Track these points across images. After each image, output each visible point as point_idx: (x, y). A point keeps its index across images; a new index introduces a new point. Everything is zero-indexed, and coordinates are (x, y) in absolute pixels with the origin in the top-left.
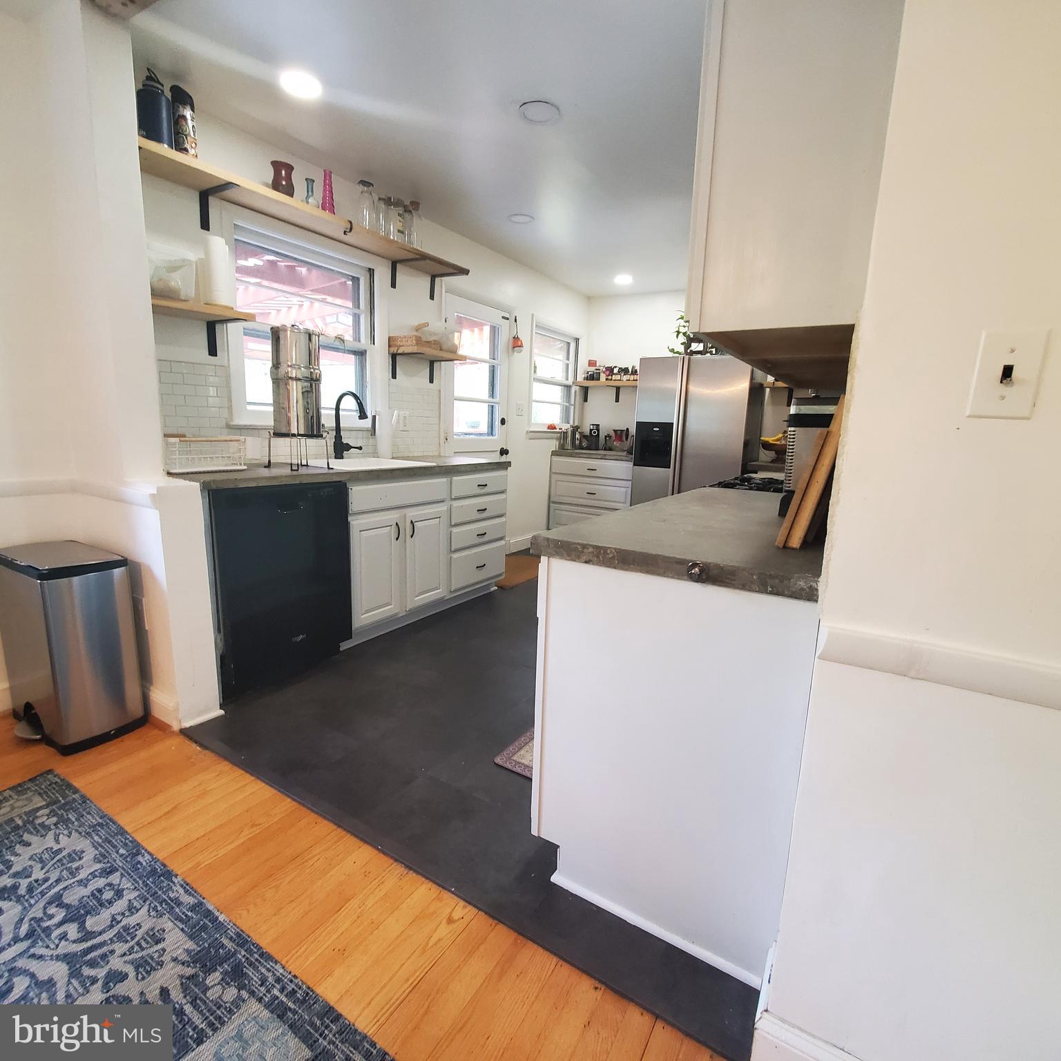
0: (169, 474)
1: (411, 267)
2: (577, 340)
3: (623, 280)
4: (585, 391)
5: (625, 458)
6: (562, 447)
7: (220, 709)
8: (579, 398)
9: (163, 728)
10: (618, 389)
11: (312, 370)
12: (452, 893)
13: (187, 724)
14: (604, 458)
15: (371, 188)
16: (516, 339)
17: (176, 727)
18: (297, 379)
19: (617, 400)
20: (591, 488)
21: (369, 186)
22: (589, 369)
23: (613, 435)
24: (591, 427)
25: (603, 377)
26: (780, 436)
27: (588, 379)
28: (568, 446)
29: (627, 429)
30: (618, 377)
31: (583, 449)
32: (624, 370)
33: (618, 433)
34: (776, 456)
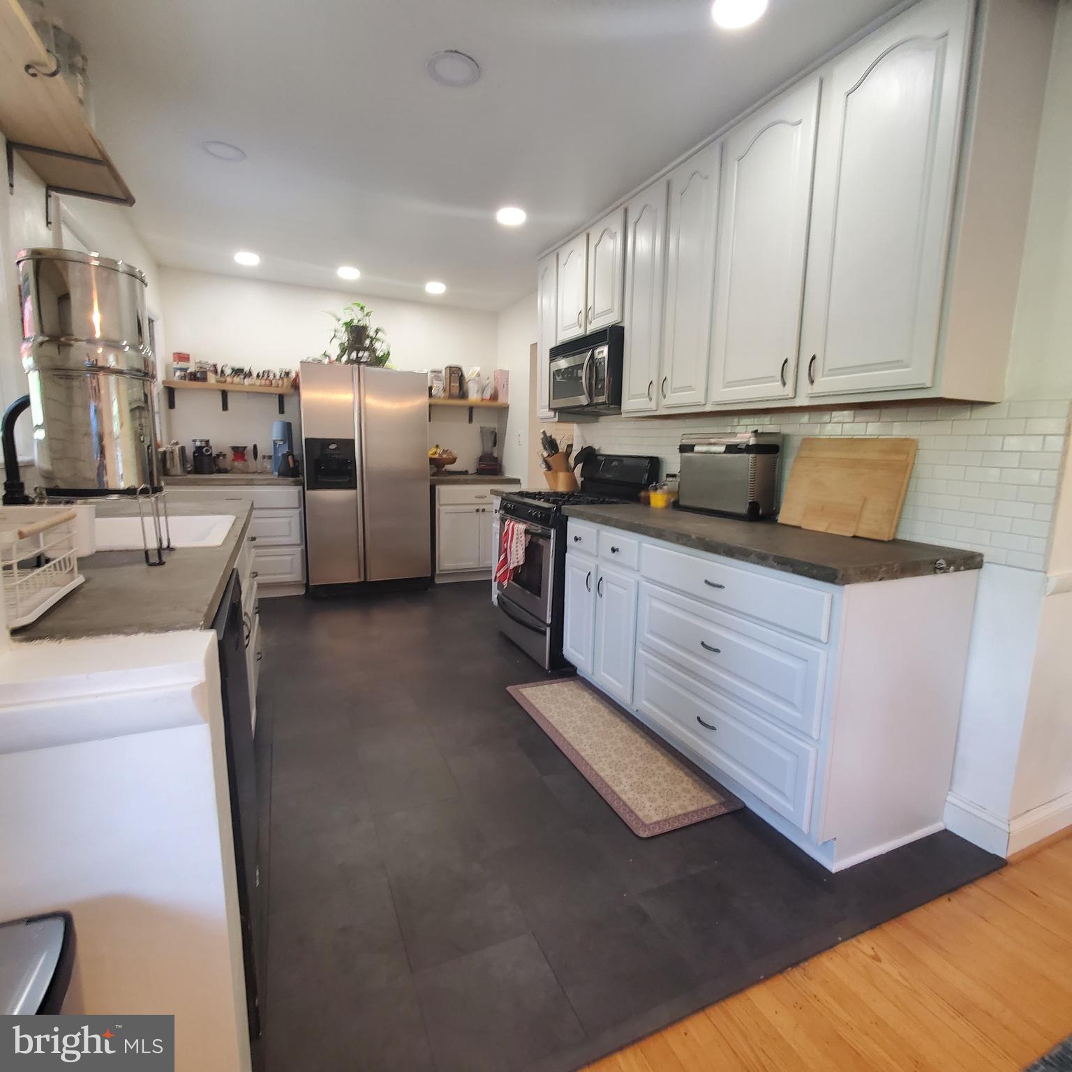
3: (247, 259)
4: (171, 392)
10: (224, 394)
14: (250, 483)
19: (225, 407)
22: (182, 365)
23: (230, 455)
24: (198, 444)
25: (212, 378)
26: (434, 450)
27: (183, 378)
28: (177, 469)
29: (255, 447)
30: (237, 380)
31: (189, 473)
32: (237, 372)
33: (239, 452)
34: (435, 470)
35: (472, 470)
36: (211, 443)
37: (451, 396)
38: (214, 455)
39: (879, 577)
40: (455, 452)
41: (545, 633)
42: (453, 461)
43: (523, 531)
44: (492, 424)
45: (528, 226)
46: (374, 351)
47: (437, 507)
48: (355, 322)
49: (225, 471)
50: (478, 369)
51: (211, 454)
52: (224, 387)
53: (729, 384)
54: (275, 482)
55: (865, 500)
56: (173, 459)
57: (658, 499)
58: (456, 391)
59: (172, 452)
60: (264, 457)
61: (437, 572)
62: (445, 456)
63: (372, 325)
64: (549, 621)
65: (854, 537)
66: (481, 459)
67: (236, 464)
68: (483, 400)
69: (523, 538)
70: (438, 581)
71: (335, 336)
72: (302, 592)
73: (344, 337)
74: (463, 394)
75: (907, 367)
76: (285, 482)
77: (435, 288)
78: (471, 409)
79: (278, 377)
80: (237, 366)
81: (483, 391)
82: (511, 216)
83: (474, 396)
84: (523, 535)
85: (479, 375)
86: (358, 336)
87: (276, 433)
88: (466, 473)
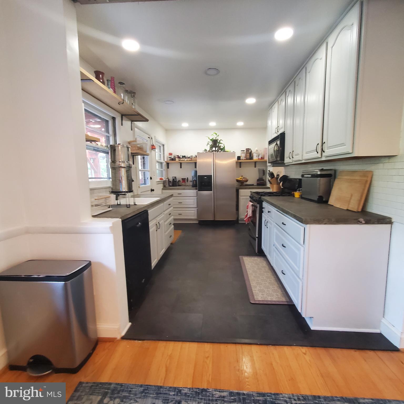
0: (94, 216)
1: (126, 117)
2: (163, 145)
3: (185, 125)
4: (168, 164)
5: (192, 189)
6: (164, 186)
7: (130, 322)
8: (166, 167)
9: (111, 341)
10: (181, 163)
11: (129, 163)
12: (295, 346)
13: (123, 334)
14: (184, 189)
15: (124, 85)
16: (153, 146)
17: (119, 337)
18: (124, 167)
19: (181, 168)
20: (180, 201)
21: (123, 85)
22: (170, 156)
23: (181, 180)
24: (173, 178)
25: (177, 159)
26: (241, 177)
27: (170, 160)
28: (167, 186)
29: (188, 178)
30: (183, 159)
31: (171, 186)
32: (184, 157)
33: (184, 180)
34: (241, 184)
35: (255, 184)
36: (177, 178)
37: (247, 159)
38: (177, 181)
39: (325, 223)
40: (248, 178)
41: (255, 240)
42: (247, 181)
43: (251, 205)
44: (262, 168)
45: (257, 102)
46: (220, 147)
47: (240, 197)
48: (214, 139)
49: (180, 186)
50: (256, 149)
51: (176, 181)
52: (181, 161)
53: (307, 153)
54: (190, 189)
55: (352, 195)
56: (166, 183)
57: (297, 194)
58: (248, 157)
59: (166, 181)
60: (190, 181)
61: (239, 219)
62: (244, 179)
63: (219, 138)
64: (257, 236)
65: (347, 210)
66: (258, 180)
67: (183, 183)
68: (259, 159)
69: (251, 208)
70: (240, 222)
71: (208, 144)
72: (197, 222)
73: (211, 143)
74: (251, 158)
75: (345, 145)
76: (193, 189)
77: (240, 124)
78: (255, 163)
79: (194, 157)
80: (184, 155)
81: (259, 156)
82: (251, 101)
83: (255, 158)
84: (251, 206)
85: (257, 151)
86: (215, 143)
87: (193, 174)
88: (253, 185)
